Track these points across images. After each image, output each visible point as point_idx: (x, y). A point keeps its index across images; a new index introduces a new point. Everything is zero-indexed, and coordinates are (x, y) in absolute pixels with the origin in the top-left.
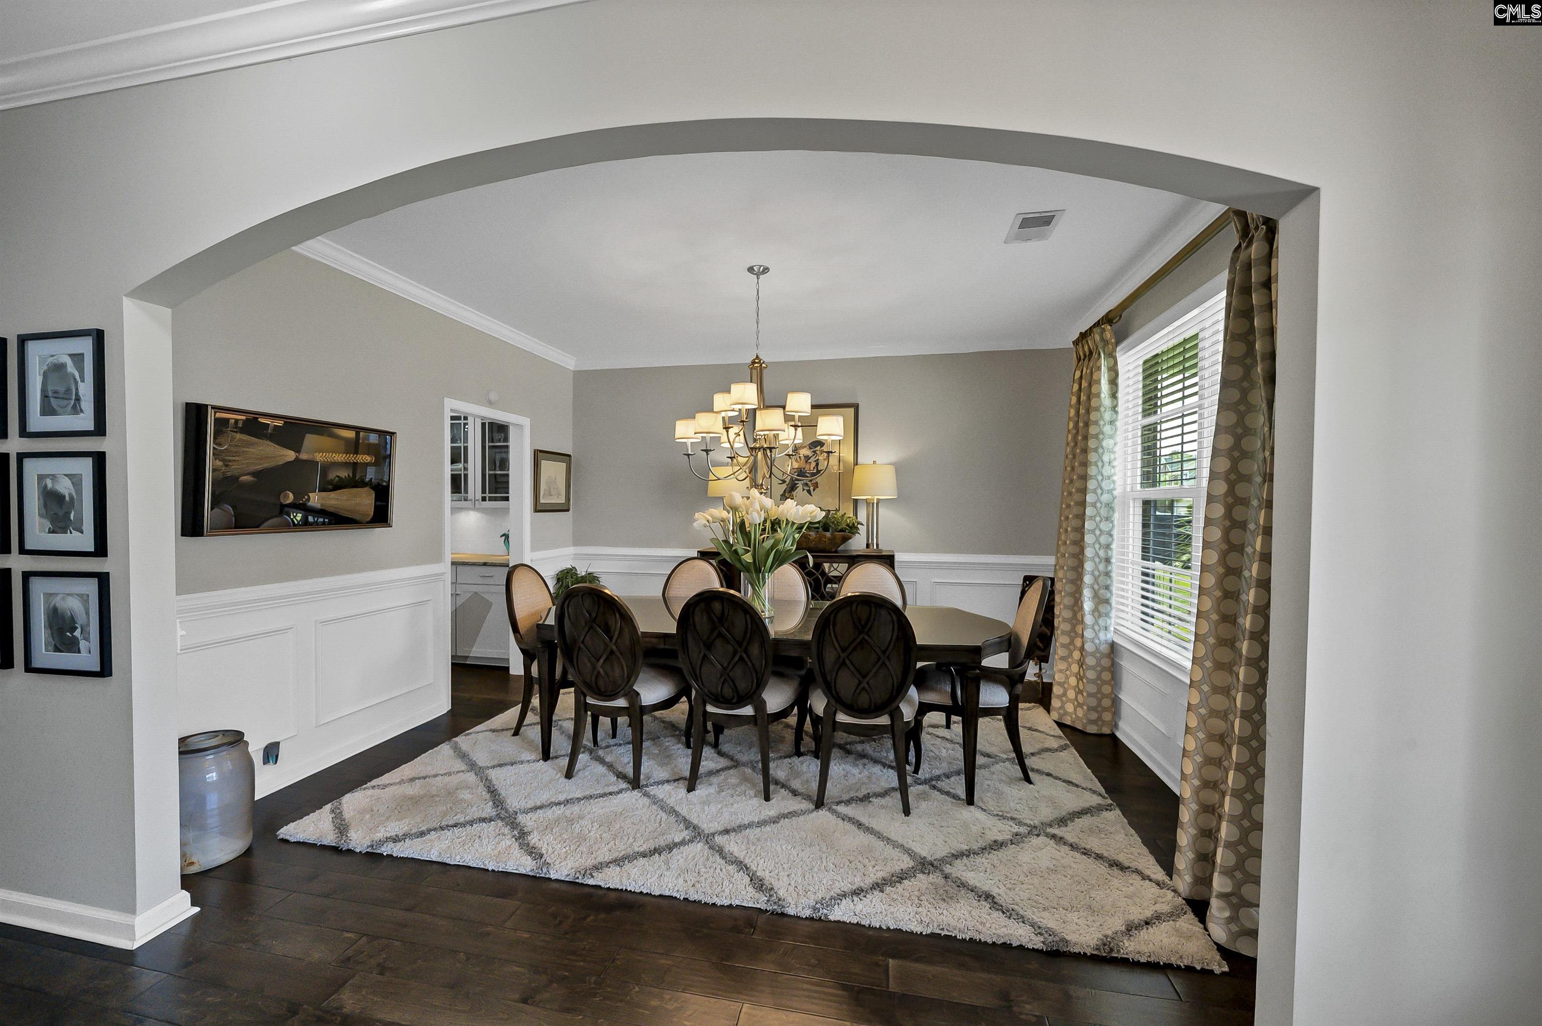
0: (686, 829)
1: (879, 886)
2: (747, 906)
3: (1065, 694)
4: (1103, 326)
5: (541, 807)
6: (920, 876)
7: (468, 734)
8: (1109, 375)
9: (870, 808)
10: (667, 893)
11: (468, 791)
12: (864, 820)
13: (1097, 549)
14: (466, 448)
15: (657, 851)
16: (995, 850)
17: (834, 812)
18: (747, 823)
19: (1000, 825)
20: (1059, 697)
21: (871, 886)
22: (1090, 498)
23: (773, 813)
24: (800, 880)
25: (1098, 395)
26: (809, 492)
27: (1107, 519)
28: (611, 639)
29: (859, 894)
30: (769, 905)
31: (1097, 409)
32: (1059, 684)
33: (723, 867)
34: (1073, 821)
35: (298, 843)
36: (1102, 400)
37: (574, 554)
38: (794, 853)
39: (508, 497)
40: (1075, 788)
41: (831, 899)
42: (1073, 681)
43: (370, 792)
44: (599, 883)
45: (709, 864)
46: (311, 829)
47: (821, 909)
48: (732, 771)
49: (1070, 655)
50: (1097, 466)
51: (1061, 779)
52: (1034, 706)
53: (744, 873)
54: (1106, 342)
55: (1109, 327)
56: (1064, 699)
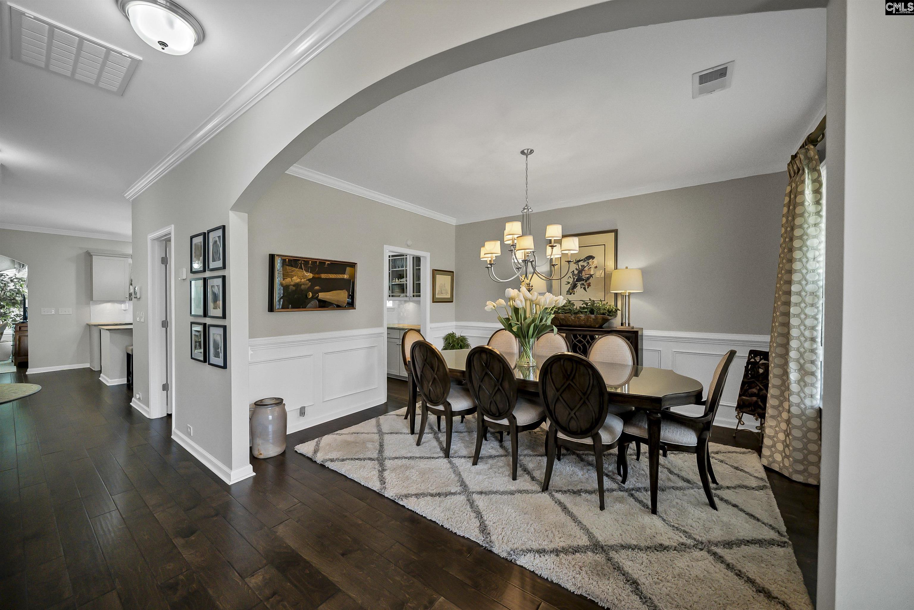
0: (461, 486)
1: (556, 552)
2: (472, 539)
3: (774, 446)
4: (806, 147)
5: (397, 458)
6: (590, 554)
7: (386, 415)
8: (813, 186)
9: (578, 498)
10: (434, 520)
11: (372, 443)
12: (569, 506)
13: (802, 330)
14: (406, 270)
15: (439, 495)
16: (658, 551)
17: (552, 496)
18: (495, 490)
19: (671, 533)
20: (769, 447)
21: (552, 550)
22: (794, 288)
23: (513, 488)
24: (508, 533)
25: (802, 204)
26: (585, 289)
27: (812, 305)
28: (434, 371)
29: (541, 553)
30: (484, 543)
31: (802, 215)
32: (769, 437)
33: (469, 513)
34: (739, 547)
35: (300, 454)
36: (806, 207)
37: (456, 326)
38: (514, 515)
39: (420, 295)
40: (755, 522)
41: (522, 550)
42: (781, 436)
43: (334, 436)
44: (404, 505)
45: (462, 509)
46: (306, 448)
47: (513, 555)
48: (503, 458)
49: (780, 413)
50: (802, 262)
51: (744, 511)
52: (750, 451)
53: (478, 520)
54: (810, 159)
55: (812, 147)
56: (773, 449)
